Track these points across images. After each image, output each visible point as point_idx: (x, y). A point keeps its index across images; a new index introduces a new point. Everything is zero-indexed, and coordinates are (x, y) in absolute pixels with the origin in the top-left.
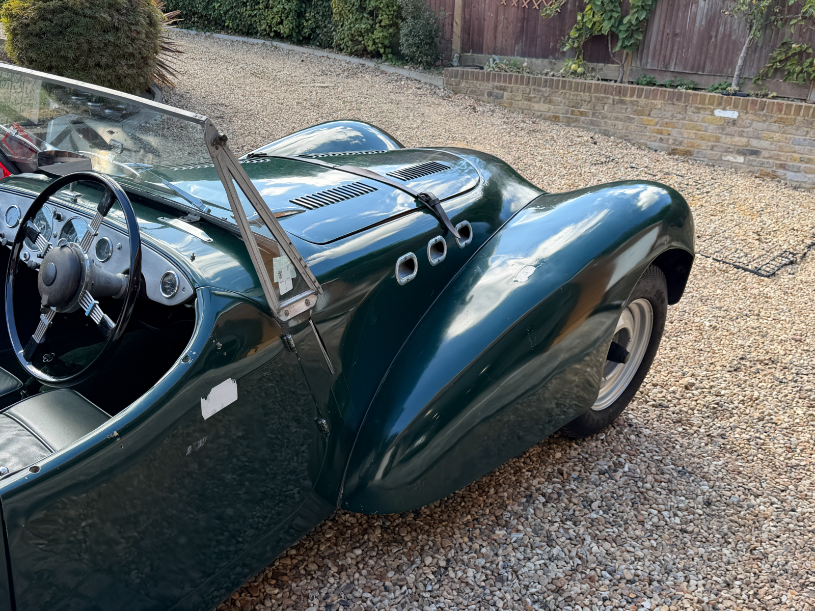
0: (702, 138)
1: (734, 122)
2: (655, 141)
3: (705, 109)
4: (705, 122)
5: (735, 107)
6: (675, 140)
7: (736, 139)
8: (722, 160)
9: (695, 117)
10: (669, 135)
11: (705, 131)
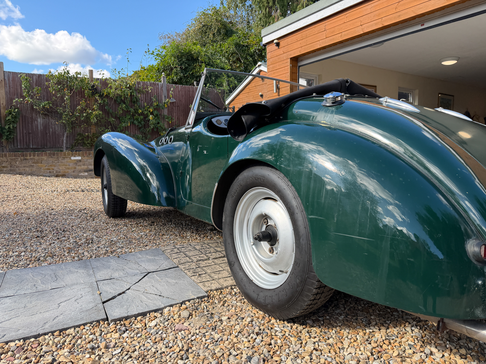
0: (69, 169)
1: (80, 161)
2: (47, 173)
3: (67, 157)
4: (68, 162)
5: (79, 155)
6: (57, 171)
7: (83, 167)
8: (79, 175)
9: (63, 161)
10: (53, 169)
11: (69, 166)
